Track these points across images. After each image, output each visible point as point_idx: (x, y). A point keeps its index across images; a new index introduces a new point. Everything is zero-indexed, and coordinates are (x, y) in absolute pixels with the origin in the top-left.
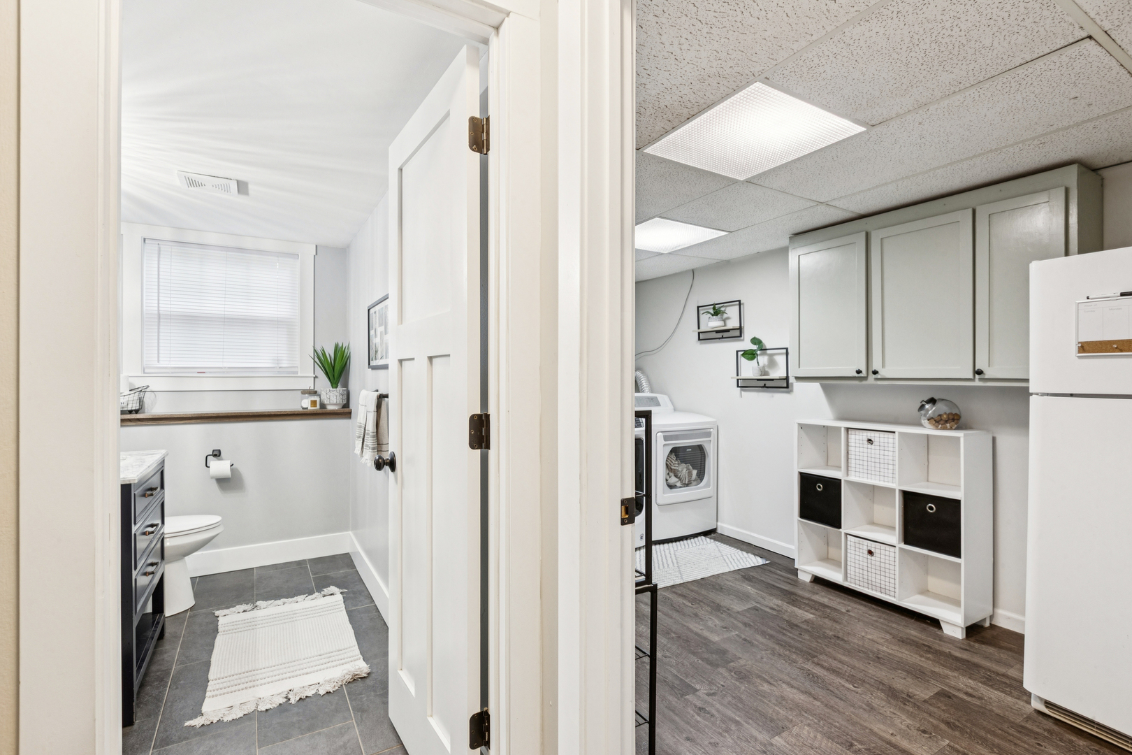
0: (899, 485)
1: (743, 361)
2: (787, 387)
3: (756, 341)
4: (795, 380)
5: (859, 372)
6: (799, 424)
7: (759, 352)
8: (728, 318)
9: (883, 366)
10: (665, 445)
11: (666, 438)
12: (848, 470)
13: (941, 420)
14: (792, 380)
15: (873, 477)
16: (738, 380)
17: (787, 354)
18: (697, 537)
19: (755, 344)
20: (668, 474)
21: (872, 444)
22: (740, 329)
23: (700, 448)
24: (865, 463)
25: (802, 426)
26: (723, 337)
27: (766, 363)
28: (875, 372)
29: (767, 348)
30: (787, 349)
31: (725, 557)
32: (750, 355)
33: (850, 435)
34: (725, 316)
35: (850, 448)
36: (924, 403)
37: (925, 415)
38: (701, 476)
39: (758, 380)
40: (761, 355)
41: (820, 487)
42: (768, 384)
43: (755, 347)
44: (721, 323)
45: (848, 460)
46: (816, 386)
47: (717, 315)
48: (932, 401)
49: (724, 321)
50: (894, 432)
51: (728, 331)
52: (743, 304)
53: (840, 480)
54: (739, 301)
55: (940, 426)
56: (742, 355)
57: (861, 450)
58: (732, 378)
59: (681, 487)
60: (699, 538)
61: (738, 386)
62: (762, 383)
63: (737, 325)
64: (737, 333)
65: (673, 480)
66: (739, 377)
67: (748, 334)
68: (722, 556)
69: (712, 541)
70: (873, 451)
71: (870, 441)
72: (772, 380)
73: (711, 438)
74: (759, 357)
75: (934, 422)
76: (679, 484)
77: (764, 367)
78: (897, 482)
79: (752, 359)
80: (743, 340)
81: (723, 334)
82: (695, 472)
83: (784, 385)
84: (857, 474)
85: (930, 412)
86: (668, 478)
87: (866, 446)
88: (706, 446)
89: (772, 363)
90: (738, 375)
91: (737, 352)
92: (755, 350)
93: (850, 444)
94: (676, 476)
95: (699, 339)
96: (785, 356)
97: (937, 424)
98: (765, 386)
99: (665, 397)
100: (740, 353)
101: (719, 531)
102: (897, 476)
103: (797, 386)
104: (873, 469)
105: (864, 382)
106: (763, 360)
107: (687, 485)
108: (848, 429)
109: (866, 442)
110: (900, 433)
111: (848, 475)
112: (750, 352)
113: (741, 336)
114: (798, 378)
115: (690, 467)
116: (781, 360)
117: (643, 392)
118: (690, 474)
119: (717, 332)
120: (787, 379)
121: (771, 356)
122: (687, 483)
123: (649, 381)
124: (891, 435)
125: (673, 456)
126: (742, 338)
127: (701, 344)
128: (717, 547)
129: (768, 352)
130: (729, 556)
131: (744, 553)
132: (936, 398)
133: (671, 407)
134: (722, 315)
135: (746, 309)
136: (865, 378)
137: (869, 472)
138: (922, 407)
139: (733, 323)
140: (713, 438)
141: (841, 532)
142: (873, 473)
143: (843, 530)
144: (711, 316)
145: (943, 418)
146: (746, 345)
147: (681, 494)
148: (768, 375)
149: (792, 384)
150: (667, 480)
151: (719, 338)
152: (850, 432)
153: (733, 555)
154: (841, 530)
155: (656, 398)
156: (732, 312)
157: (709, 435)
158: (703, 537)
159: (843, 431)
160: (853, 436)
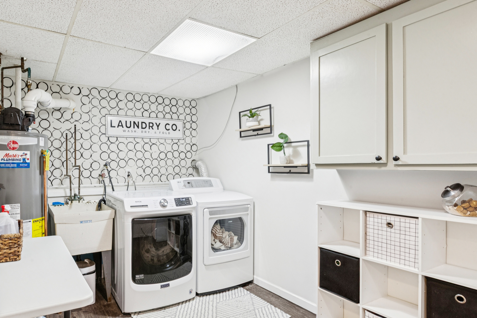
0: (422, 271)
1: (273, 152)
2: (308, 173)
3: (283, 136)
4: (315, 167)
5: (379, 159)
6: (319, 205)
7: (285, 145)
8: (262, 120)
9: (405, 152)
10: (210, 218)
11: (211, 213)
12: (366, 250)
13: (470, 206)
14: (312, 167)
15: (393, 259)
16: (269, 167)
17: (308, 146)
18: (237, 288)
19: (282, 138)
20: (214, 240)
21: (392, 227)
22: (271, 127)
23: (240, 219)
24: (384, 245)
25: (321, 207)
26: (258, 135)
27: (291, 154)
28: (396, 159)
29: (292, 141)
30: (308, 141)
31: (257, 311)
32: (279, 147)
33: (368, 218)
34: (260, 118)
35: (368, 230)
36: (449, 189)
37: (450, 202)
38: (241, 240)
39: (285, 167)
40: (287, 147)
41: (338, 263)
42: (293, 170)
43: (282, 141)
44: (257, 123)
45: (366, 241)
46: (333, 171)
47: (253, 117)
48: (458, 187)
49: (259, 122)
50: (417, 218)
51: (261, 129)
52: (273, 108)
53: (359, 259)
54: (270, 105)
55: (469, 213)
56: (272, 147)
57: (380, 232)
58: (264, 165)
59: (224, 250)
60: (239, 289)
61: (269, 172)
62: (287, 170)
63: (268, 124)
64: (268, 130)
65: (218, 245)
66: (269, 165)
67: (277, 131)
68: (254, 310)
69: (249, 292)
70: (393, 235)
71: (389, 224)
72: (296, 167)
73: (249, 212)
74: (285, 149)
75: (462, 209)
76: (223, 248)
77: (289, 157)
78: (420, 268)
79: (280, 150)
80: (273, 136)
81: (258, 131)
82: (236, 238)
83: (307, 170)
84: (376, 255)
85: (456, 199)
86: (213, 243)
87: (385, 229)
88: (244, 219)
89: (296, 154)
90: (269, 163)
91: (268, 145)
92: (282, 143)
93: (368, 226)
94: (221, 242)
95: (241, 137)
96: (306, 148)
97: (465, 211)
98: (290, 172)
99: (218, 180)
100: (270, 146)
101: (255, 282)
102: (420, 261)
103: (316, 172)
104: (393, 251)
105: (383, 168)
106: (289, 151)
107: (230, 248)
108: (366, 212)
109: (385, 226)
110: (423, 219)
111: (366, 254)
112: (278, 145)
113: (271, 133)
114: (317, 165)
115: (233, 234)
116: (303, 150)
117: (202, 176)
118: (232, 239)
119: (254, 130)
120: (308, 166)
121: (295, 147)
122: (229, 246)
123: (207, 168)
124: (413, 221)
125: (218, 226)
126: (272, 134)
127: (242, 140)
128: (252, 298)
129: (293, 144)
130: (260, 310)
131: (273, 307)
132: (462, 184)
133: (221, 187)
134: (258, 117)
135: (275, 112)
136: (385, 164)
137: (389, 254)
138: (446, 193)
139: (266, 123)
140: (250, 212)
141: (359, 307)
142: (393, 255)
143: (361, 305)
144: (248, 118)
145: (472, 205)
146: (275, 139)
147: (224, 256)
148: (293, 163)
149: (312, 170)
150: (212, 245)
151: (255, 135)
152: (368, 215)
153: (263, 309)
154: (358, 305)
155: (210, 181)
156: (264, 115)
157: (247, 209)
158: (242, 288)
159: (362, 214)
160: (371, 219)
